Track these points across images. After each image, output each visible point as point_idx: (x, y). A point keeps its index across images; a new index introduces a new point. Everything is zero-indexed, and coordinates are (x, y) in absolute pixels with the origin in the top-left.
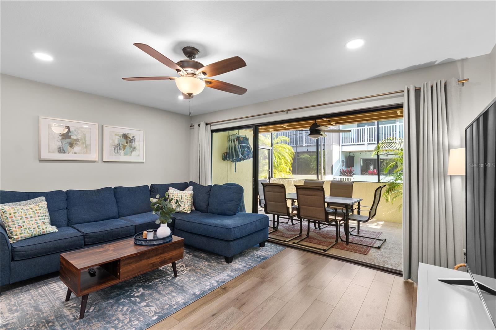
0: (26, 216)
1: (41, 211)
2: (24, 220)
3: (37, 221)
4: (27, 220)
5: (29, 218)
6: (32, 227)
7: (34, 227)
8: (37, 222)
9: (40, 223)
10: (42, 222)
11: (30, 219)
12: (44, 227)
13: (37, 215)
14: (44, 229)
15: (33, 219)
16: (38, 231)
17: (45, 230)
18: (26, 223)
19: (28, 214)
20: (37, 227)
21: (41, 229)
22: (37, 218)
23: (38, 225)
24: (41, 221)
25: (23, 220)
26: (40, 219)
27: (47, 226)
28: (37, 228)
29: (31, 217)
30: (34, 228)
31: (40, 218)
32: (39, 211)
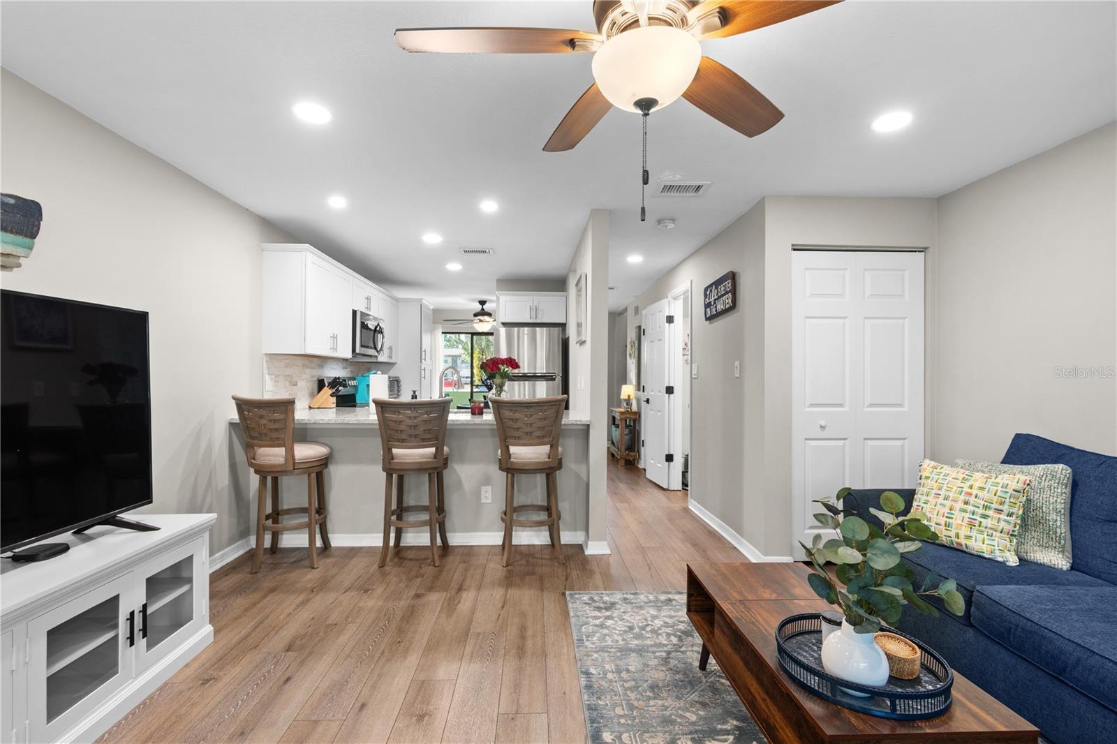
0: (939, 492)
1: (981, 494)
2: (930, 498)
3: (952, 512)
4: (934, 501)
5: (942, 497)
6: (935, 520)
7: (938, 521)
8: (952, 514)
9: (959, 519)
10: (966, 520)
11: (941, 500)
12: (964, 531)
13: (962, 497)
14: (962, 536)
15: (948, 503)
16: (943, 534)
17: (963, 541)
18: (928, 506)
19: (945, 488)
20: (943, 524)
21: (952, 534)
22: (960, 505)
23: (948, 520)
24: (967, 515)
25: (928, 498)
26: (965, 511)
27: (974, 533)
28: (943, 527)
29: (946, 498)
30: (936, 524)
31: (970, 508)
32: (974, 492)
